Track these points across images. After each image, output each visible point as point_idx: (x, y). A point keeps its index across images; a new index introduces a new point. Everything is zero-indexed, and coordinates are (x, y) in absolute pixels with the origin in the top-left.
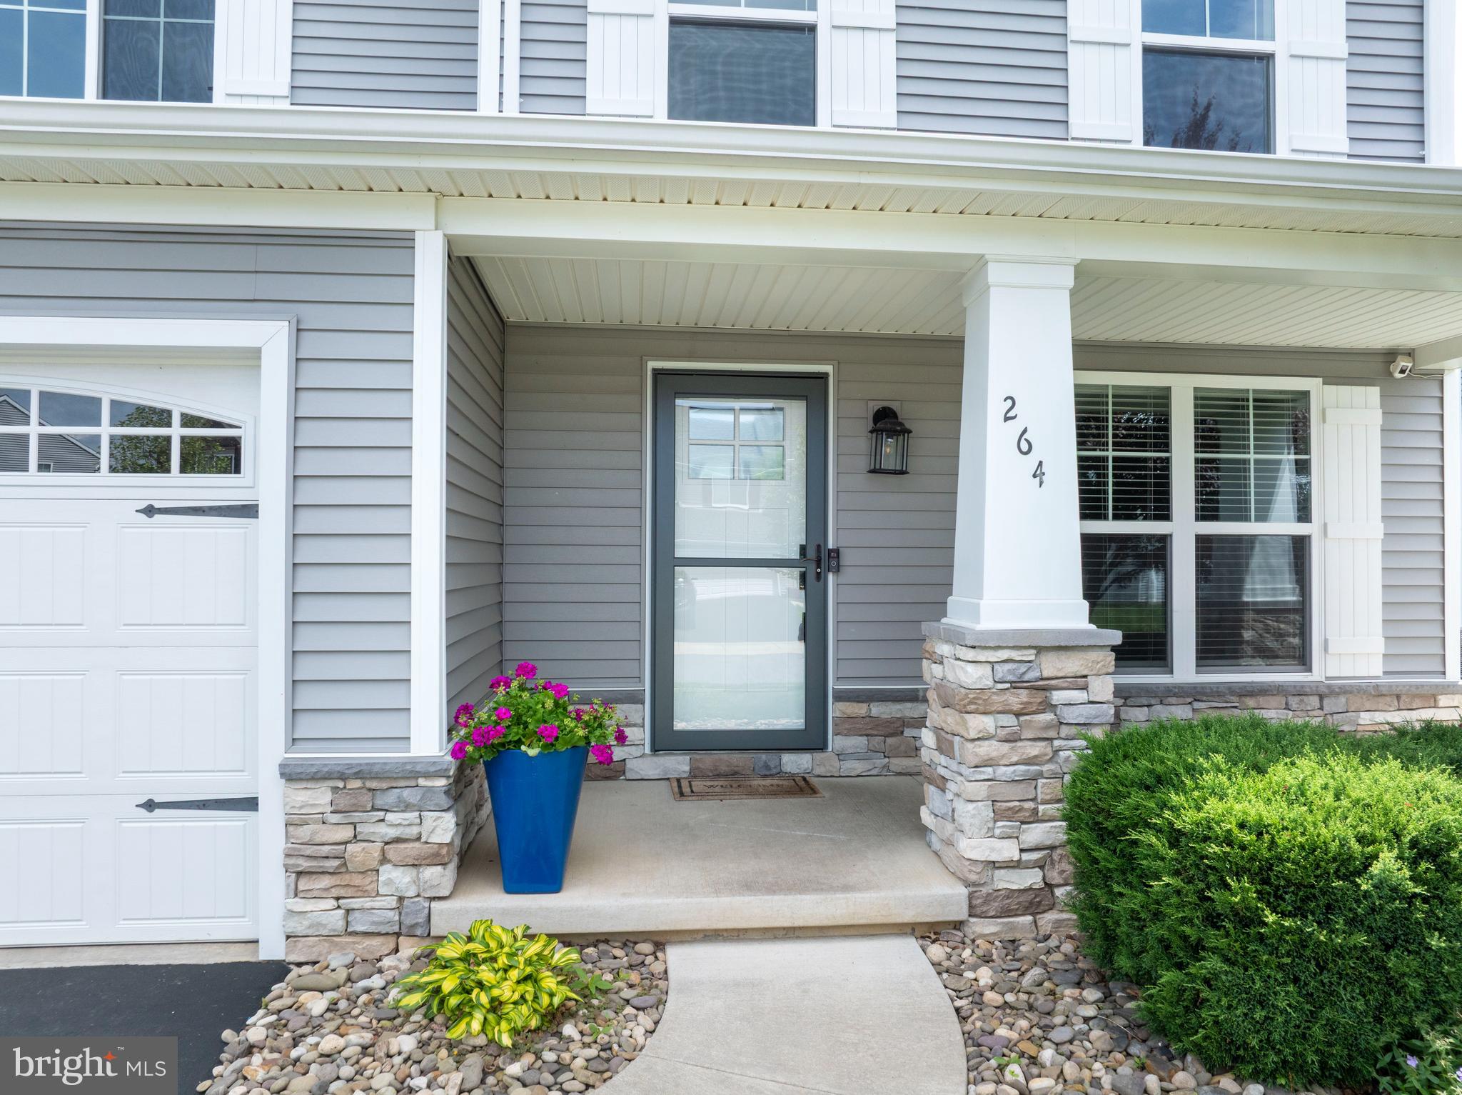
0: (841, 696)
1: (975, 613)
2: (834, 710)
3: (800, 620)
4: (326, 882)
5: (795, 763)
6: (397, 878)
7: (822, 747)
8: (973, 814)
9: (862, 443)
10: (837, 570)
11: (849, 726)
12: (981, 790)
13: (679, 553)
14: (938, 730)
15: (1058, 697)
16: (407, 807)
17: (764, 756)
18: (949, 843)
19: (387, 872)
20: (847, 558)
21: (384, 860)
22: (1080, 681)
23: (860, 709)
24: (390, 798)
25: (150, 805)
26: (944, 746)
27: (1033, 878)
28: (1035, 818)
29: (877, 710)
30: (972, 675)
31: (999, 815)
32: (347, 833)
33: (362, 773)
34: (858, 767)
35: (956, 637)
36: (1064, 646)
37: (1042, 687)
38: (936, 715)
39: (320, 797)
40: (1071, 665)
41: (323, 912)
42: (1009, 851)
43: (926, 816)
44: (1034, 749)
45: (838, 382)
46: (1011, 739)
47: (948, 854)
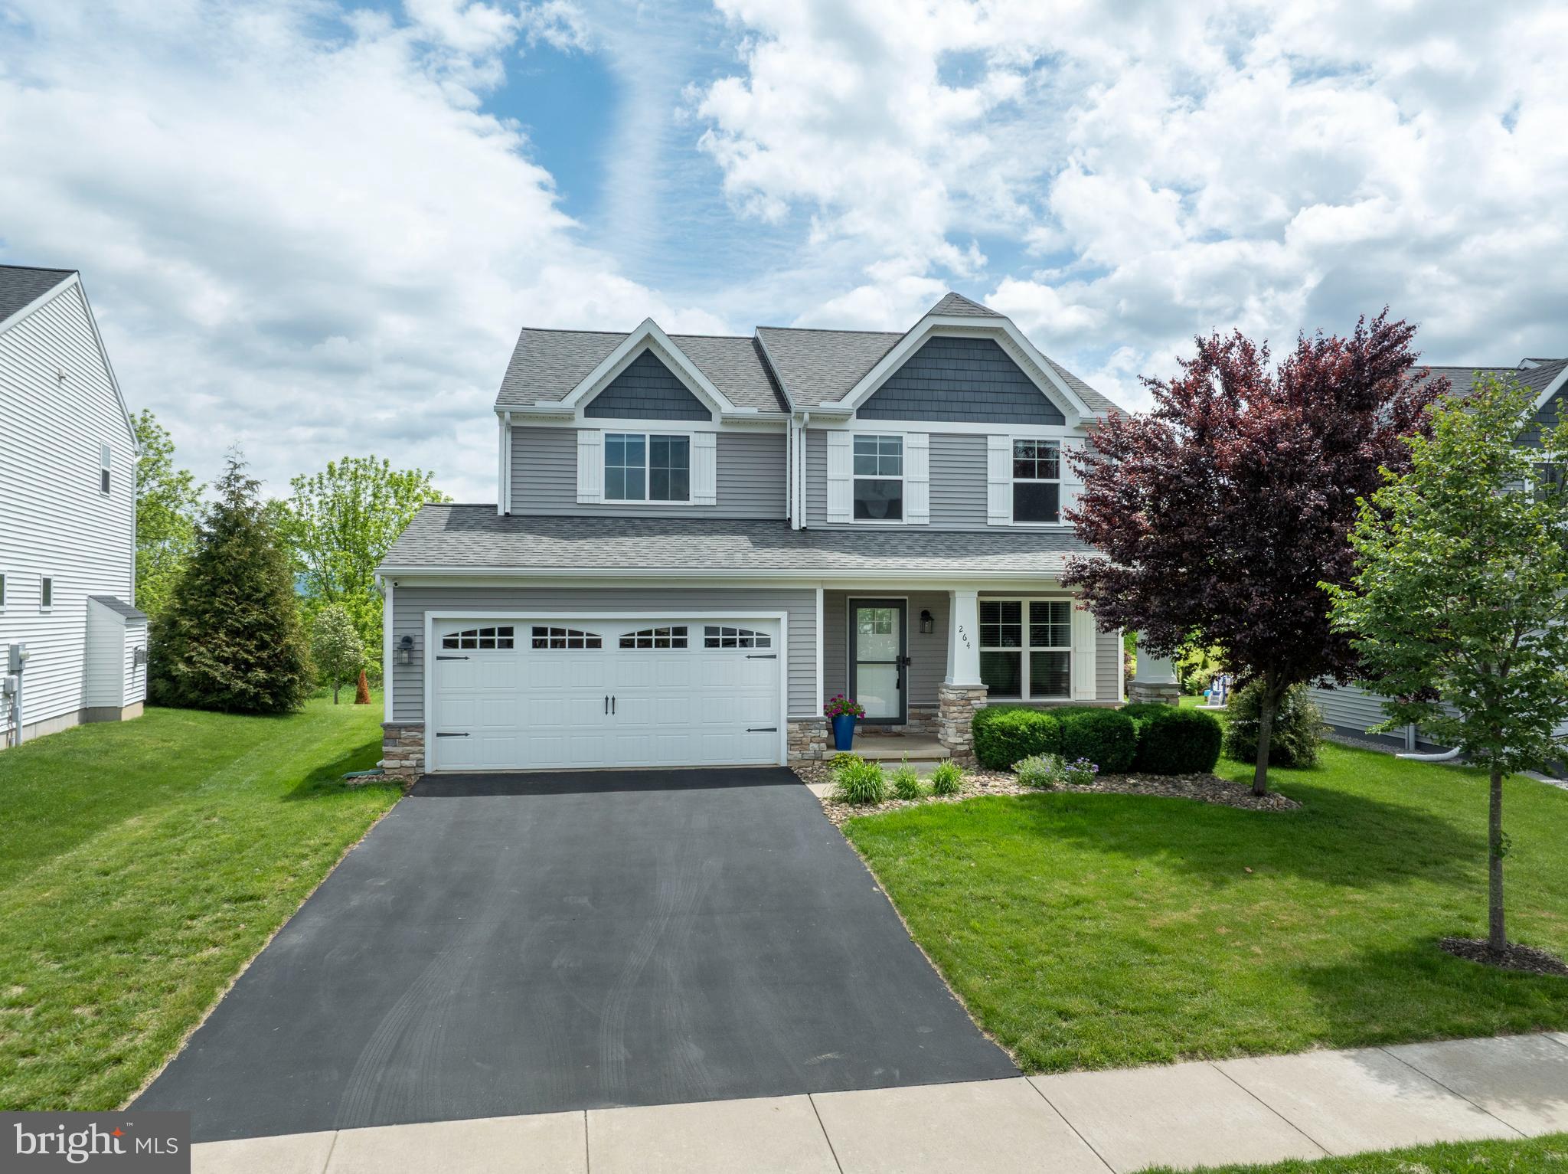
0: (911, 707)
1: (952, 682)
2: (908, 711)
3: (896, 682)
4: (797, 747)
5: (896, 728)
6: (814, 746)
7: (905, 724)
8: (951, 731)
9: (917, 622)
10: (909, 665)
11: (913, 716)
12: (954, 725)
13: (858, 659)
14: (943, 712)
15: (972, 702)
16: (817, 729)
17: (886, 726)
18: (945, 740)
19: (812, 745)
20: (913, 661)
21: (811, 741)
22: (978, 698)
23: (917, 711)
24: (813, 727)
25: (749, 730)
26: (944, 716)
27: (966, 747)
28: (967, 732)
29: (923, 711)
30: (951, 697)
31: (958, 732)
32: (802, 735)
33: (807, 720)
34: (916, 730)
35: (947, 687)
36: (974, 689)
37: (969, 699)
38: (942, 708)
39: (796, 727)
40: (976, 694)
41: (797, 754)
42: (960, 740)
43: (939, 736)
44: (967, 715)
45: (910, 602)
46: (961, 712)
47: (946, 744)
